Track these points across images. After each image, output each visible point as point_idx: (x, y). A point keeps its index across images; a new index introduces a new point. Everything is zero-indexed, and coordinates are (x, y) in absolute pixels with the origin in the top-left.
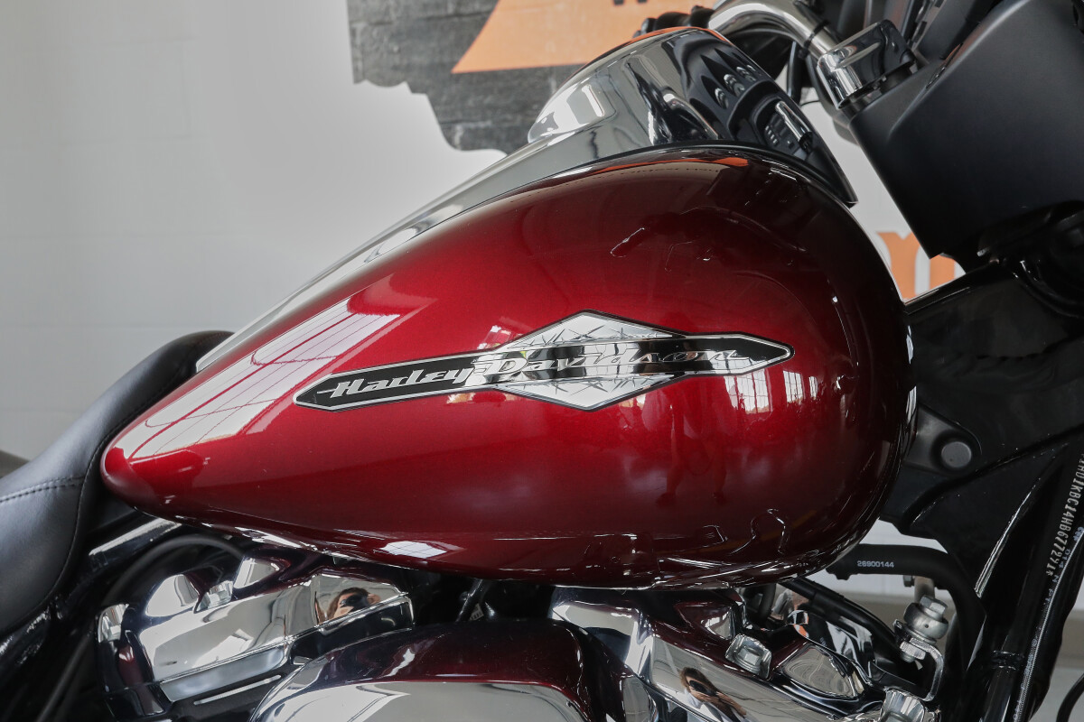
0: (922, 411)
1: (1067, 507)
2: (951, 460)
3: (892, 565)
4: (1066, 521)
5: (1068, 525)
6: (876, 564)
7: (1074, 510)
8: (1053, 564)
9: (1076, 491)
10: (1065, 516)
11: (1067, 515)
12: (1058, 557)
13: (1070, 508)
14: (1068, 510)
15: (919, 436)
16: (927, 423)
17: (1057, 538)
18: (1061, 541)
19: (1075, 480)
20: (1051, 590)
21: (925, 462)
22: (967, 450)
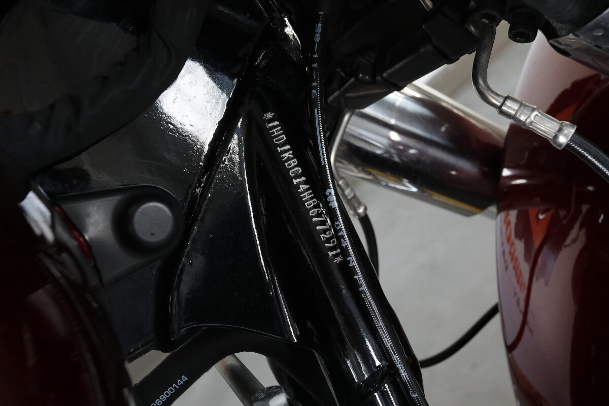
0: (68, 207)
1: (295, 181)
2: (152, 234)
3: (184, 378)
4: (306, 196)
5: (311, 199)
6: (169, 392)
7: (303, 179)
8: (332, 249)
9: (289, 159)
10: (302, 193)
11: (302, 190)
12: (331, 238)
13: (299, 180)
14: (299, 184)
15: (91, 239)
16: (88, 215)
17: (314, 219)
18: (320, 219)
19: (279, 149)
20: (356, 277)
21: (127, 261)
22: (159, 209)
